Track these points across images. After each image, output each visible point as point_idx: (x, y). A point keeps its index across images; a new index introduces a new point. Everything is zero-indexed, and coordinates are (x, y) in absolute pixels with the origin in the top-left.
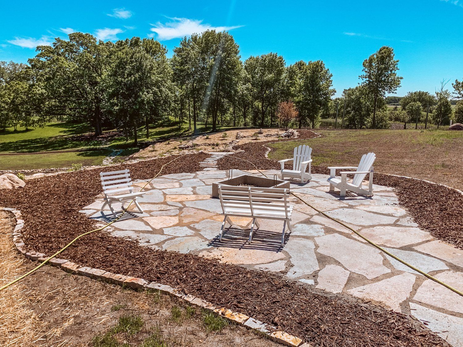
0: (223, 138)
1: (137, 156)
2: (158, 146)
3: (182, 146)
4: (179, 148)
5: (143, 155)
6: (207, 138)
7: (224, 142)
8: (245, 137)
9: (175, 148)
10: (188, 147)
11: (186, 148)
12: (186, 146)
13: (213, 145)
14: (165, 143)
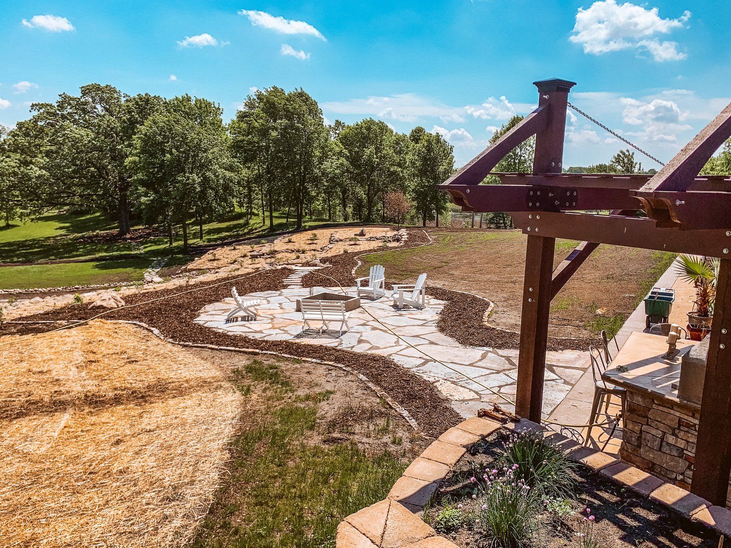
0: (311, 242)
1: (192, 267)
2: (219, 252)
3: (255, 253)
4: (251, 256)
5: (201, 265)
6: (290, 241)
7: (313, 247)
8: (341, 240)
9: (245, 256)
10: (263, 255)
11: (260, 255)
12: (261, 253)
13: (298, 251)
14: (229, 248)
